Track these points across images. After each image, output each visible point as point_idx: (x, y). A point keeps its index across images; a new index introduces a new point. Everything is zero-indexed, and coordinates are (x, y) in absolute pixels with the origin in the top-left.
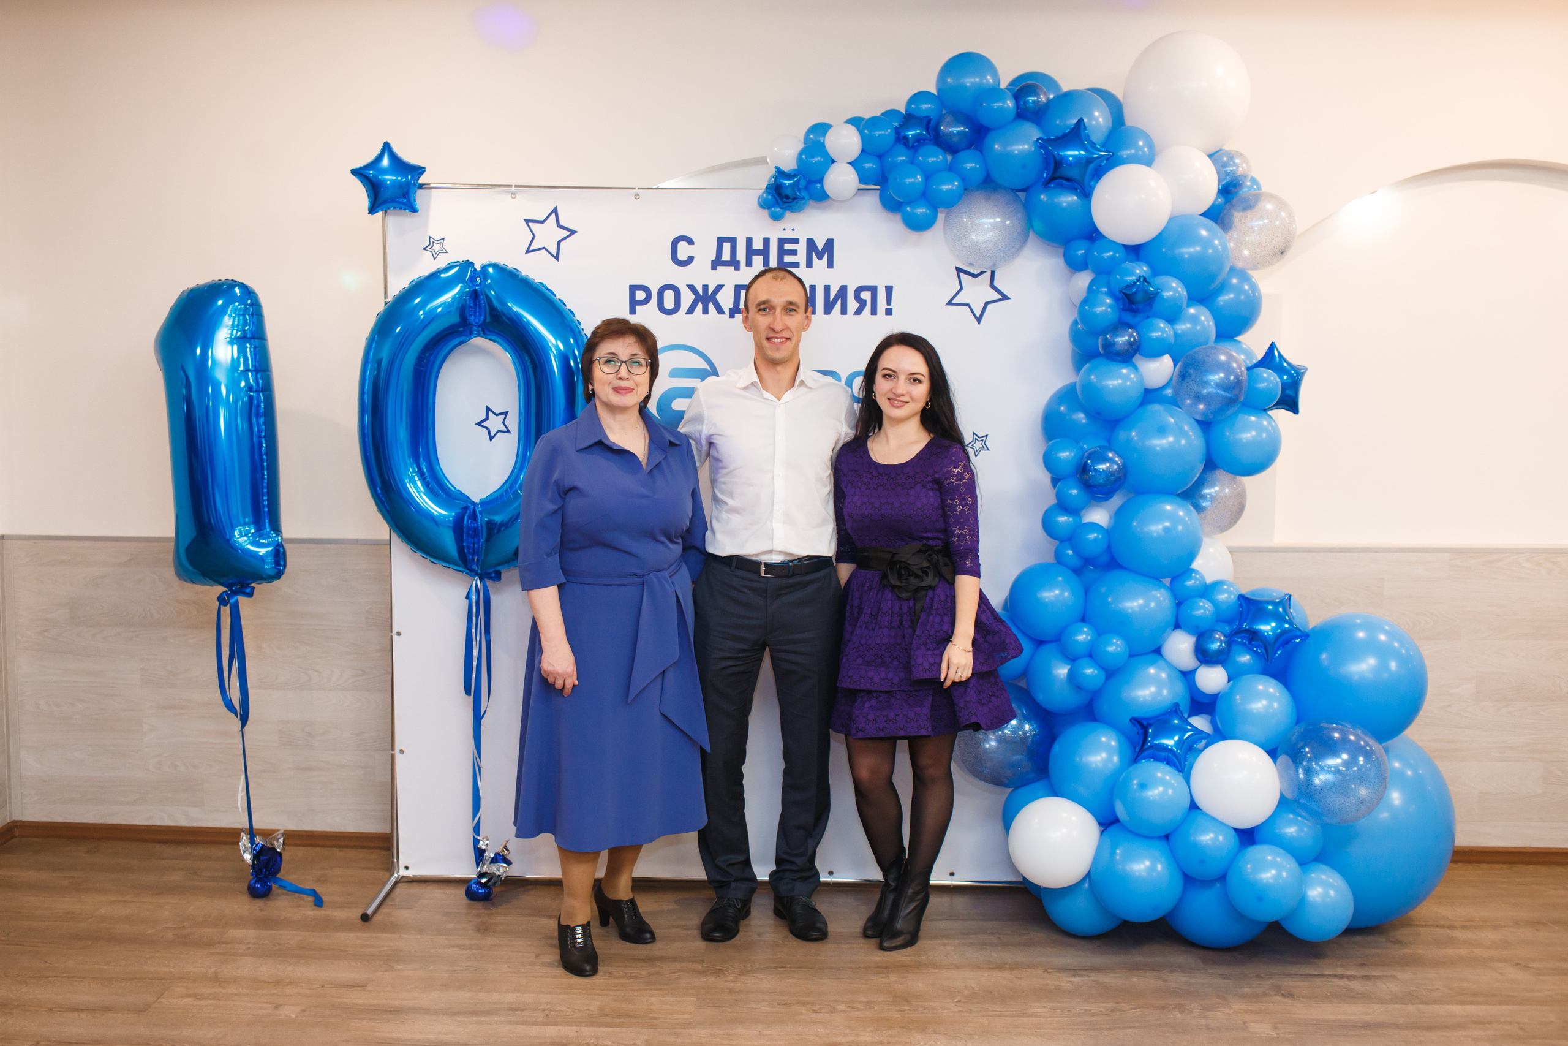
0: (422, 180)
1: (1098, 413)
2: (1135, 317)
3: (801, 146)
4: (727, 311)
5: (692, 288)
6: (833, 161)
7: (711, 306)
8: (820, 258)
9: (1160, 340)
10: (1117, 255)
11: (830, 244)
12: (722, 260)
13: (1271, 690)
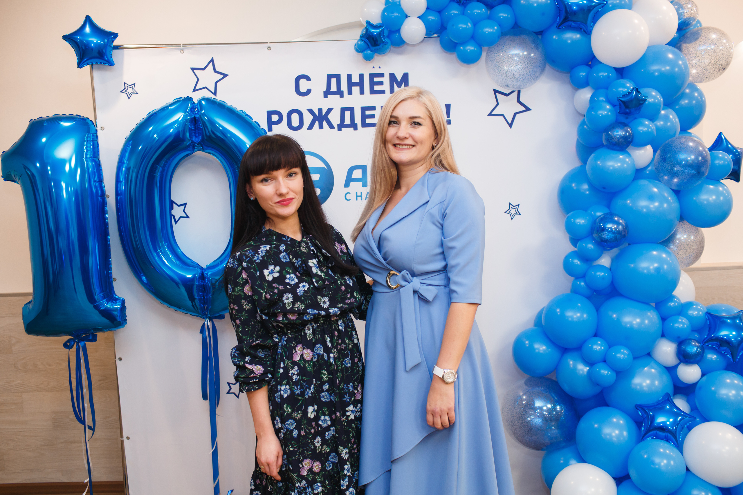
0: (116, 42)
1: (604, 188)
2: (627, 118)
3: (383, 7)
4: (336, 127)
5: (311, 111)
6: (407, 17)
7: (325, 123)
8: (399, 86)
9: (645, 133)
10: (611, 75)
11: (405, 77)
12: (331, 90)
13: (736, 382)
